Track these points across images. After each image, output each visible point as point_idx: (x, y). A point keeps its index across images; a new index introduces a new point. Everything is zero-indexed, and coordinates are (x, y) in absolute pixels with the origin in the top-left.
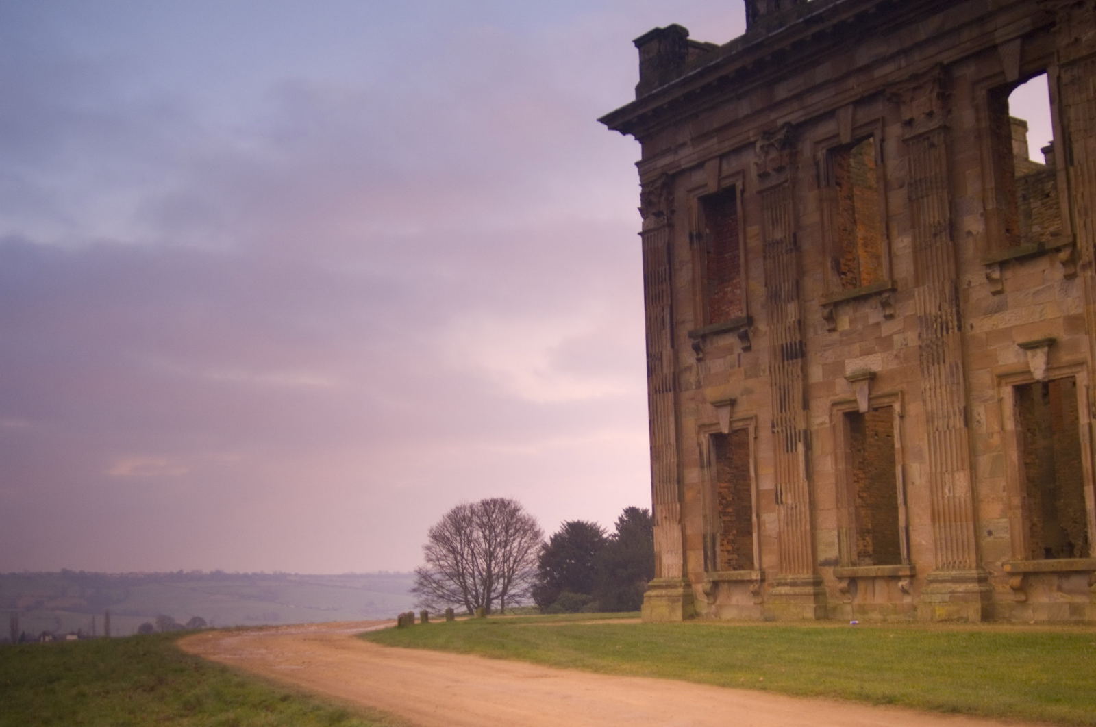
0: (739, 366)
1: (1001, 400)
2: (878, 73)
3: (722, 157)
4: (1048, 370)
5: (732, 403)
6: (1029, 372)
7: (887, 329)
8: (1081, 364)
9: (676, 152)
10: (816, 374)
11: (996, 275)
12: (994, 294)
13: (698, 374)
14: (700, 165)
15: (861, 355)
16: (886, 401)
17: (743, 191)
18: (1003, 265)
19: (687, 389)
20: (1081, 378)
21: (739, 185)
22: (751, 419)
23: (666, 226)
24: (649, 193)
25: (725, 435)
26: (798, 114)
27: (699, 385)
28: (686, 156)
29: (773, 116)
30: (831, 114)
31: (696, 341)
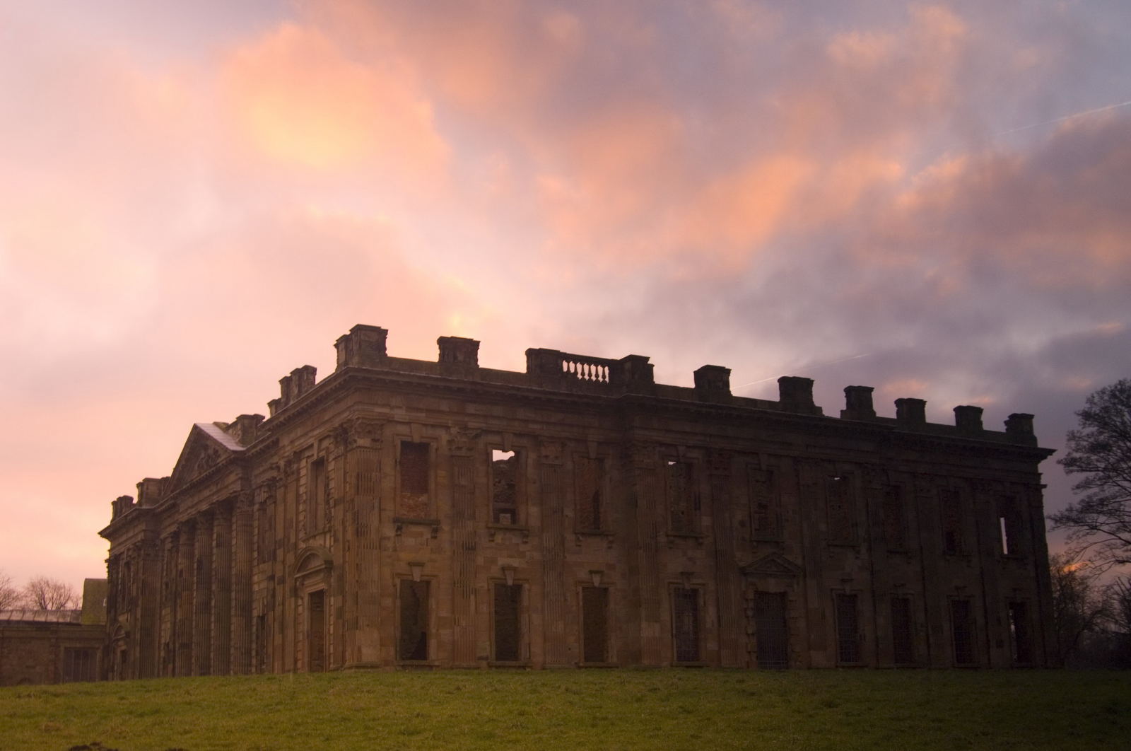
0: (427, 545)
1: (578, 594)
2: (531, 426)
3: (425, 425)
4: (600, 584)
5: (421, 565)
6: (592, 583)
7: (522, 548)
8: (613, 584)
9: (392, 408)
10: (480, 560)
11: (581, 538)
12: (577, 546)
13: (394, 543)
14: (409, 423)
15: (508, 557)
16: (520, 582)
18: (583, 534)
19: (385, 550)
20: (612, 589)
21: (434, 445)
22: (435, 576)
23: (380, 449)
24: (368, 425)
25: (416, 582)
26: (483, 425)
27: (395, 550)
28: (400, 414)
29: (466, 419)
30: (498, 433)
31: (399, 524)
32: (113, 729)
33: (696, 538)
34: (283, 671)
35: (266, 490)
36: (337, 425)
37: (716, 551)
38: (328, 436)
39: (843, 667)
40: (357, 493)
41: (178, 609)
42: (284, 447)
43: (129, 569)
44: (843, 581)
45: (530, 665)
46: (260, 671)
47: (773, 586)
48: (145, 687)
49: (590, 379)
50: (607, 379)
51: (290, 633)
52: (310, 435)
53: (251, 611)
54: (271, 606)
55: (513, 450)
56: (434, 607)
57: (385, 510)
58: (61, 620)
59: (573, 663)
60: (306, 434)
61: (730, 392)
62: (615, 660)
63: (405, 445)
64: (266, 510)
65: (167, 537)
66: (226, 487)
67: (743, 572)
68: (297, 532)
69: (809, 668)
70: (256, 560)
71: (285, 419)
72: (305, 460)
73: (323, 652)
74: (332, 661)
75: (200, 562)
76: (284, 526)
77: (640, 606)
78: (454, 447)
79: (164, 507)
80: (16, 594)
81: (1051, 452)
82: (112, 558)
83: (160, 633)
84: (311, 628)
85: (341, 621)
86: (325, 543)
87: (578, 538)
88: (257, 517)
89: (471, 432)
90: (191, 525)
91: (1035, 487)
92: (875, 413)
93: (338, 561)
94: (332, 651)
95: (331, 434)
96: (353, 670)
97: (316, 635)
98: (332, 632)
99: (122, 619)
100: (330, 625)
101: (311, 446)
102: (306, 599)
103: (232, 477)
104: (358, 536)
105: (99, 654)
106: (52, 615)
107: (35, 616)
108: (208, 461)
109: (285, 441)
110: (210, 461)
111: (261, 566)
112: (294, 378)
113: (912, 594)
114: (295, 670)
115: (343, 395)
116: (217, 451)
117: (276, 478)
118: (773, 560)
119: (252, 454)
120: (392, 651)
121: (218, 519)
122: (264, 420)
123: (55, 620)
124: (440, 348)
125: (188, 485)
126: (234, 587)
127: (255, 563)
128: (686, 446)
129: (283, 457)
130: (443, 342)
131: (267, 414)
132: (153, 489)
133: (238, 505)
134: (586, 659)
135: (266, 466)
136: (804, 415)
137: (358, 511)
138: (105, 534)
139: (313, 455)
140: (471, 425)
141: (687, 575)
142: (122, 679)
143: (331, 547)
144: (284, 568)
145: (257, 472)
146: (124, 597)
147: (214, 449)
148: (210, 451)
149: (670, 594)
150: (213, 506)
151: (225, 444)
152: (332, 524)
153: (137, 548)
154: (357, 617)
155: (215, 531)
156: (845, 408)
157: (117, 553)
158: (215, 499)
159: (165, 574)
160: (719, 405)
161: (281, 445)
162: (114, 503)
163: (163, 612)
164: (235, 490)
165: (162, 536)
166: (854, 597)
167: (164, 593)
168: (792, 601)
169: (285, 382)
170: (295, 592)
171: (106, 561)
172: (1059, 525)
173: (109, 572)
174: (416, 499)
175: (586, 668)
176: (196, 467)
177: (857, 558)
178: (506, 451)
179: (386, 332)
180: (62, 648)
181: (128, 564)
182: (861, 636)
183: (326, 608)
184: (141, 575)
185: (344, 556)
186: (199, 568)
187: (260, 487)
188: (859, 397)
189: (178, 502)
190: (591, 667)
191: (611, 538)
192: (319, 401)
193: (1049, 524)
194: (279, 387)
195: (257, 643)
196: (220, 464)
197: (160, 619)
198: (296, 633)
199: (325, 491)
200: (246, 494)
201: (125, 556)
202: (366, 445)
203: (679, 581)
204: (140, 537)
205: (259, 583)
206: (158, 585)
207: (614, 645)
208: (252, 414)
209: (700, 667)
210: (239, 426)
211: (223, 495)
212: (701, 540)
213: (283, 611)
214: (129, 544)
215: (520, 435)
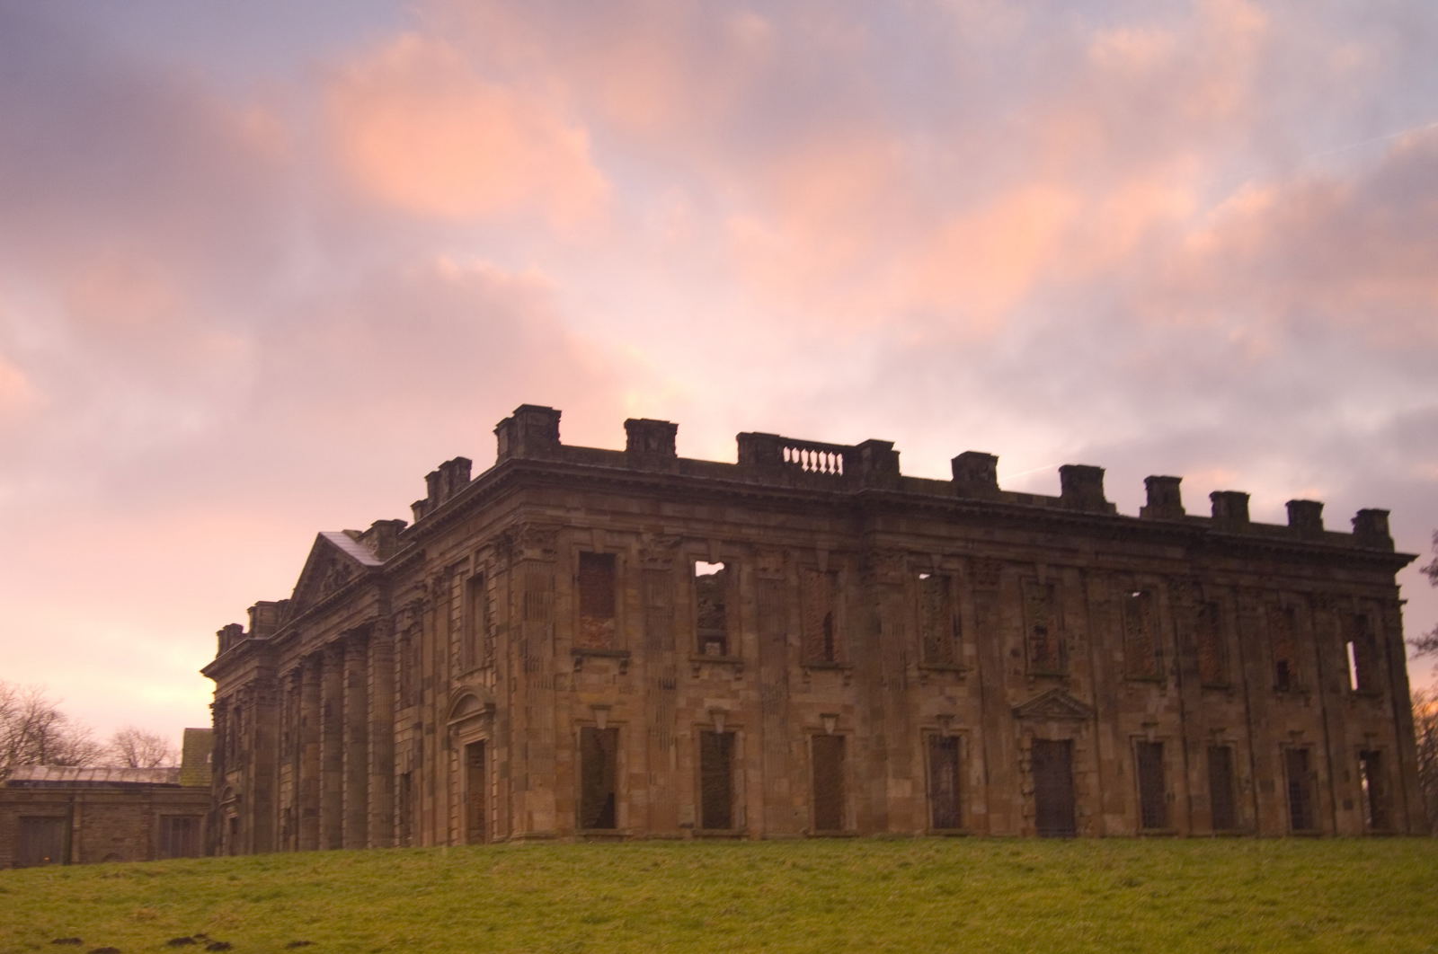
0: (614, 683)
1: (806, 743)
2: (745, 531)
3: (608, 531)
4: (834, 730)
5: (606, 708)
6: (825, 730)
7: (735, 686)
8: (851, 730)
9: (568, 510)
10: (682, 702)
11: (809, 673)
12: (805, 683)
13: (573, 681)
14: (589, 529)
15: (717, 697)
16: (733, 729)
17: (625, 562)
18: (812, 668)
19: (561, 690)
20: (849, 737)
21: (622, 556)
22: (625, 722)
23: (554, 562)
24: (538, 531)
25: (600, 731)
26: (682, 530)
27: (573, 689)
28: (578, 517)
29: (662, 523)
30: (704, 540)
31: (579, 657)
32: (222, 917)
33: (957, 672)
34: (435, 843)
35: (410, 615)
36: (498, 533)
37: (982, 688)
38: (488, 546)
39: (1146, 835)
40: (526, 618)
41: (302, 766)
42: (432, 560)
43: (239, 718)
44: (1145, 725)
45: (747, 834)
46: (406, 844)
47: (1055, 732)
48: (261, 864)
49: (818, 471)
50: (840, 471)
51: (442, 795)
52: (465, 544)
53: (392, 768)
54: (418, 761)
55: (723, 562)
56: (624, 761)
57: (559, 639)
58: (155, 781)
59: (801, 831)
60: (460, 544)
61: (997, 486)
62: (854, 827)
63: (584, 556)
64: (409, 640)
65: (285, 677)
66: (360, 612)
67: (1017, 714)
68: (450, 667)
69: (1103, 837)
70: (399, 704)
71: (432, 525)
72: (458, 577)
73: (483, 819)
74: (495, 830)
75: (328, 706)
76: (434, 661)
77: (886, 759)
78: (647, 558)
79: (281, 638)
80: (97, 749)
81: (1412, 558)
82: (218, 702)
83: (279, 798)
84: (470, 789)
85: (506, 779)
86: (485, 681)
87: (806, 674)
88: (399, 650)
89: (667, 538)
90: (317, 660)
91: (1391, 604)
92: (1183, 511)
93: (501, 704)
94: (495, 818)
95: (491, 543)
96: (523, 842)
97: (476, 799)
98: (495, 793)
99: (231, 778)
100: (493, 785)
101: (467, 559)
102: (463, 752)
103: (368, 600)
104: (526, 670)
105: (203, 823)
106: (145, 774)
107: (123, 776)
108: (337, 578)
109: (433, 554)
110: (340, 578)
111: (406, 711)
112: (444, 473)
113: (1233, 741)
114: (449, 842)
115: (506, 494)
116: (348, 566)
117: (422, 600)
118: (1055, 700)
119: (392, 569)
120: (571, 818)
121: (350, 652)
122: (407, 527)
123: (147, 780)
124: (627, 433)
125: (312, 609)
126: (371, 737)
127: (398, 707)
128: (944, 555)
129: (432, 574)
130: (631, 425)
131: (410, 518)
132: (268, 615)
133: (376, 634)
134: (818, 827)
135: (410, 584)
136: (1093, 513)
137: (526, 640)
138: (209, 672)
139: (468, 571)
140: (668, 530)
141: (946, 718)
142: (233, 854)
143: (493, 686)
144: (434, 714)
145: (398, 592)
146: (233, 752)
147: (345, 563)
148: (340, 567)
149: (923, 743)
150: (344, 635)
151: (357, 557)
152: (494, 657)
153: (249, 689)
154: (527, 774)
155: (347, 666)
156: (1144, 503)
157: (225, 696)
158: (346, 626)
159: (284, 721)
160: (984, 501)
161: (428, 558)
162: (220, 633)
163: (283, 770)
164: (370, 615)
165: (280, 675)
166: (1158, 747)
167: (284, 745)
168: (1079, 751)
169: (433, 479)
170: (449, 744)
171: (212, 706)
172: (1423, 651)
173: (214, 720)
174: (600, 624)
175: (818, 837)
176: (322, 588)
177: (1163, 696)
178: (713, 563)
179: (558, 414)
180: (157, 816)
181: (238, 710)
182: (1168, 796)
183: (488, 764)
184: (254, 723)
185: (510, 698)
186: (328, 714)
187: (403, 611)
188: (1163, 490)
189: (301, 631)
190: (824, 836)
191: (847, 673)
192: (475, 503)
193: (1410, 650)
194: (424, 485)
195: (400, 809)
196: (352, 583)
197: (279, 778)
198: (450, 794)
199: (485, 616)
200: (384, 620)
201: (233, 700)
202: (535, 557)
203: (936, 726)
204: (253, 676)
205: (402, 732)
206: (276, 736)
207: (853, 807)
208: (390, 518)
209: (963, 836)
210: (375, 535)
211: (357, 622)
212: (962, 675)
213: (434, 767)
214: (239, 685)
215: (729, 542)
